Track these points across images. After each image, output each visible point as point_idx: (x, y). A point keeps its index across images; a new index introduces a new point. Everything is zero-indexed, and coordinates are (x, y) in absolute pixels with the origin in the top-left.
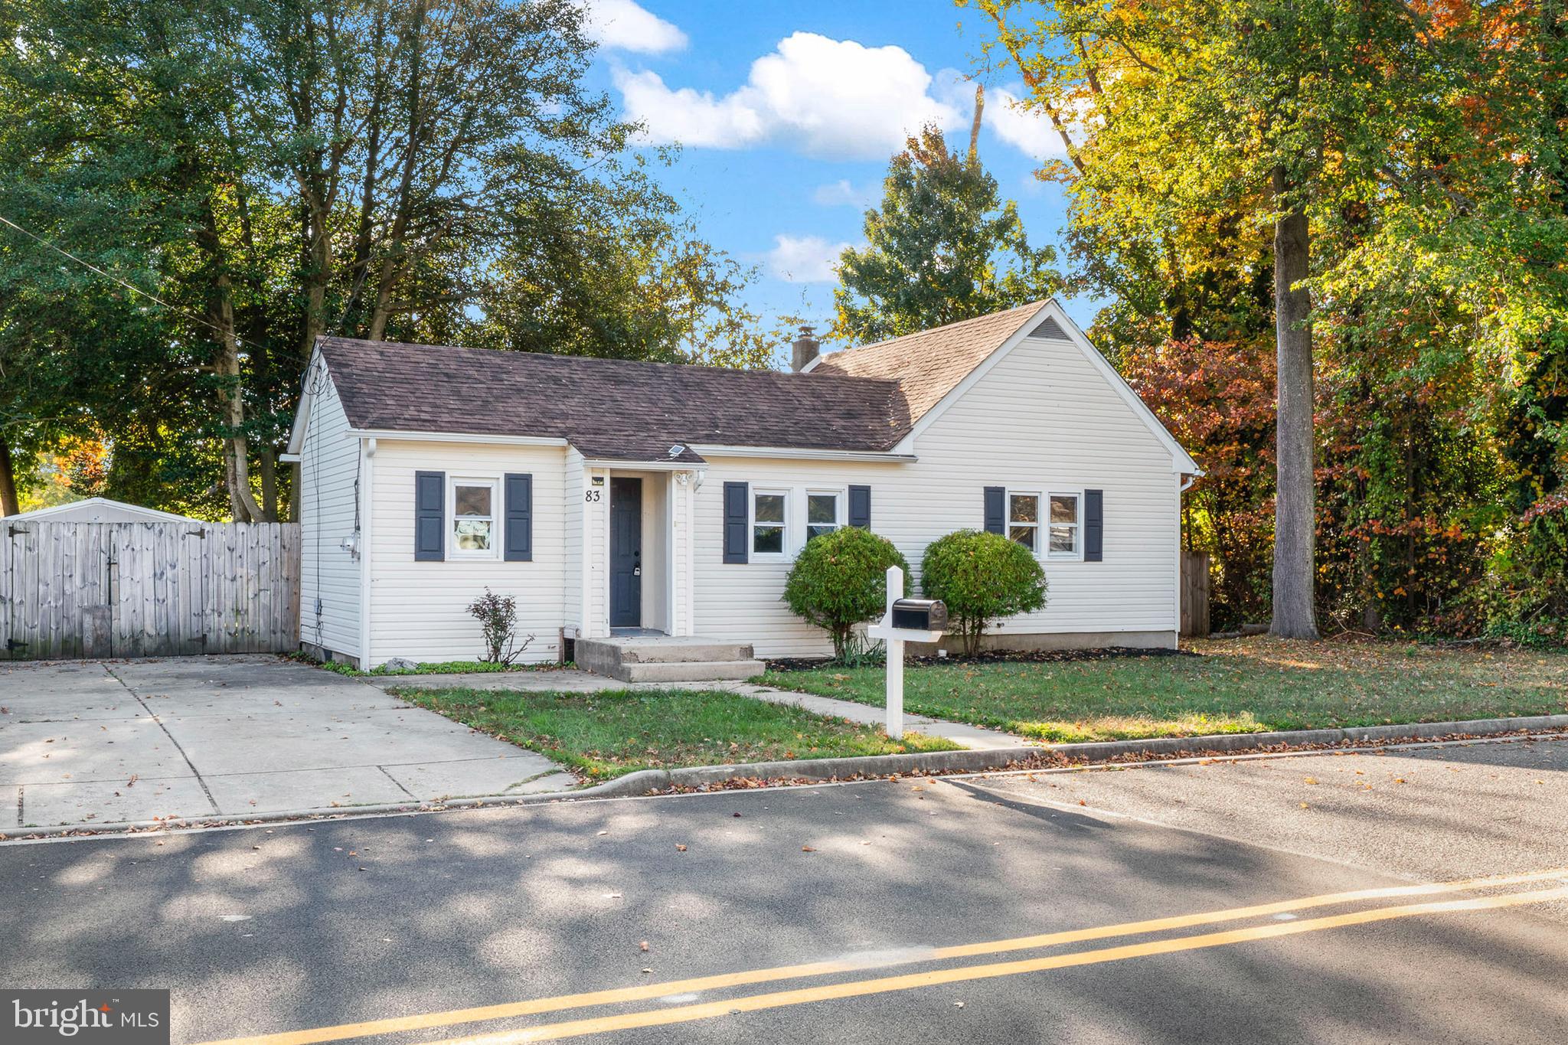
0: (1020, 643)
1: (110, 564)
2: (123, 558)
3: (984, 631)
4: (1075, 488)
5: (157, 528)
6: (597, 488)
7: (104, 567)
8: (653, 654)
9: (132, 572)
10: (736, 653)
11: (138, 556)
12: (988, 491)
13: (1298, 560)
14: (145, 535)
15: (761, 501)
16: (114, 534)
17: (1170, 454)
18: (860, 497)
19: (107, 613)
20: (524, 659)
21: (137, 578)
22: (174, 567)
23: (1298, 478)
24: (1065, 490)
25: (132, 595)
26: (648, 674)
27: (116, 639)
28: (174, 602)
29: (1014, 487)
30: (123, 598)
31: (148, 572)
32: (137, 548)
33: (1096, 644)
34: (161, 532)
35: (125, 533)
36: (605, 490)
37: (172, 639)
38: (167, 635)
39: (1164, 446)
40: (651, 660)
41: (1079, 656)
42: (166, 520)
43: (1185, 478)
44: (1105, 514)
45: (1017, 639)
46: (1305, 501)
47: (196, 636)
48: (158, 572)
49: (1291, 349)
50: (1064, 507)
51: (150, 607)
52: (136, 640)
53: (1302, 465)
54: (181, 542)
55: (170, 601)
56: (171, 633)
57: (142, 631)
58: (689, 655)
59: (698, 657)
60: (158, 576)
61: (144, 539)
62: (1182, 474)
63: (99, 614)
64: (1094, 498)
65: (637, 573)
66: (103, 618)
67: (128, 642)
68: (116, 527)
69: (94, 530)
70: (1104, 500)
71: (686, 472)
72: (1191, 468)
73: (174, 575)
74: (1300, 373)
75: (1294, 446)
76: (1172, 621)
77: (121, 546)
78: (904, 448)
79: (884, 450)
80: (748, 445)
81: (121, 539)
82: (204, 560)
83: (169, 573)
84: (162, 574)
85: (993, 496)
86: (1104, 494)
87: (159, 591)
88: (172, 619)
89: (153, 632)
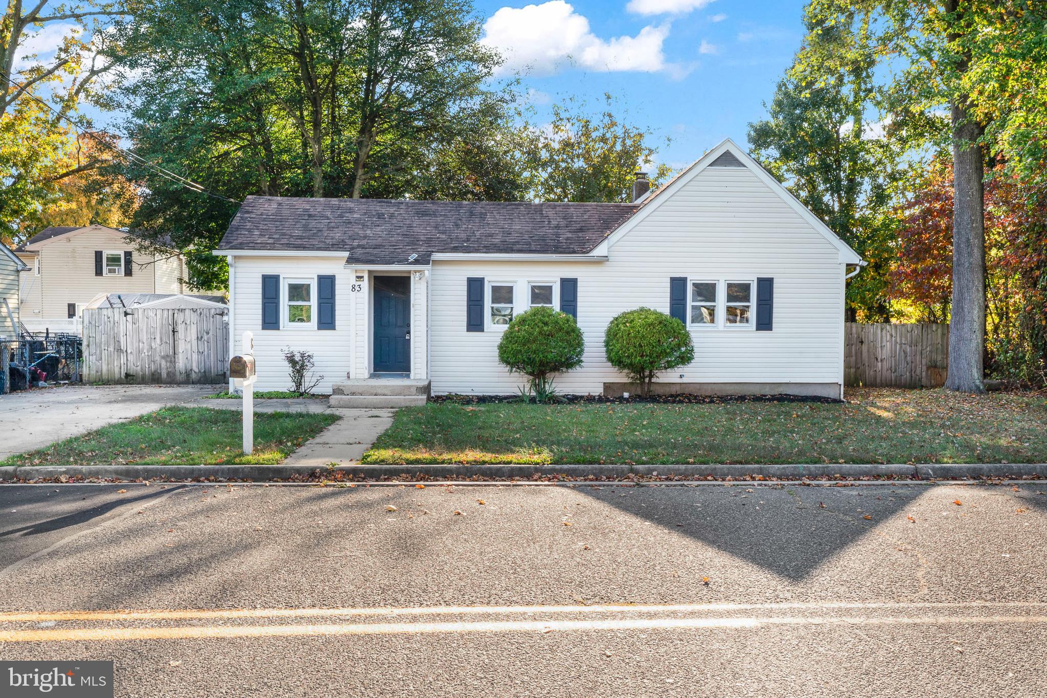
0: (700, 390)
1: (174, 331)
2: (180, 328)
3: (654, 380)
4: (750, 277)
5: (199, 312)
6: (359, 283)
7: (171, 333)
8: (354, 390)
9: (185, 336)
10: (414, 390)
11: (189, 327)
12: (673, 280)
13: (966, 330)
14: (192, 316)
15: (495, 289)
16: (176, 315)
17: (836, 248)
18: (569, 287)
19: (173, 359)
20: (314, 391)
21: (188, 340)
22: (208, 333)
23: (967, 265)
24: (739, 278)
25: (186, 349)
26: (341, 403)
27: (178, 374)
28: (208, 354)
29: (694, 276)
30: (181, 351)
31: (194, 336)
32: (188, 323)
33: (768, 391)
34: (201, 314)
35: (181, 315)
36: (365, 284)
37: (207, 374)
38: (205, 372)
39: (830, 243)
40: (353, 394)
41: (737, 400)
42: (216, 307)
43: (850, 267)
44: (775, 295)
45: (698, 387)
46: (973, 283)
47: (220, 373)
48: (200, 337)
49: (961, 162)
50: (738, 292)
51: (195, 356)
52: (188, 374)
53: (970, 254)
54: (212, 319)
55: (206, 353)
56: (207, 371)
57: (191, 370)
58: (379, 391)
59: (386, 392)
60: (199, 339)
61: (192, 317)
62: (848, 265)
63: (169, 359)
64: (766, 285)
65: (407, 338)
66: (171, 362)
67: (183, 376)
68: (176, 311)
69: (166, 312)
70: (775, 285)
71: (419, 271)
72: (855, 259)
73: (208, 338)
74: (969, 181)
75: (964, 239)
76: (838, 376)
77: (179, 322)
78: (601, 250)
79: (584, 253)
80: (481, 252)
81: (179, 317)
82: (224, 330)
83: (205, 337)
84: (202, 337)
85: (678, 285)
86: (775, 281)
87: (200, 347)
88: (207, 363)
89: (197, 370)
